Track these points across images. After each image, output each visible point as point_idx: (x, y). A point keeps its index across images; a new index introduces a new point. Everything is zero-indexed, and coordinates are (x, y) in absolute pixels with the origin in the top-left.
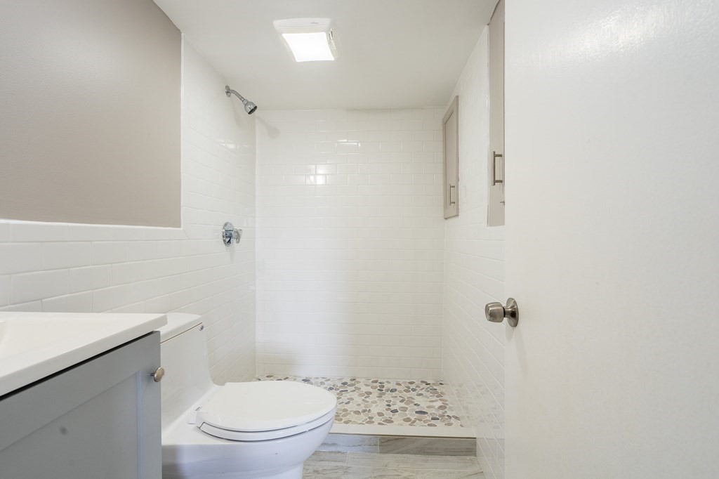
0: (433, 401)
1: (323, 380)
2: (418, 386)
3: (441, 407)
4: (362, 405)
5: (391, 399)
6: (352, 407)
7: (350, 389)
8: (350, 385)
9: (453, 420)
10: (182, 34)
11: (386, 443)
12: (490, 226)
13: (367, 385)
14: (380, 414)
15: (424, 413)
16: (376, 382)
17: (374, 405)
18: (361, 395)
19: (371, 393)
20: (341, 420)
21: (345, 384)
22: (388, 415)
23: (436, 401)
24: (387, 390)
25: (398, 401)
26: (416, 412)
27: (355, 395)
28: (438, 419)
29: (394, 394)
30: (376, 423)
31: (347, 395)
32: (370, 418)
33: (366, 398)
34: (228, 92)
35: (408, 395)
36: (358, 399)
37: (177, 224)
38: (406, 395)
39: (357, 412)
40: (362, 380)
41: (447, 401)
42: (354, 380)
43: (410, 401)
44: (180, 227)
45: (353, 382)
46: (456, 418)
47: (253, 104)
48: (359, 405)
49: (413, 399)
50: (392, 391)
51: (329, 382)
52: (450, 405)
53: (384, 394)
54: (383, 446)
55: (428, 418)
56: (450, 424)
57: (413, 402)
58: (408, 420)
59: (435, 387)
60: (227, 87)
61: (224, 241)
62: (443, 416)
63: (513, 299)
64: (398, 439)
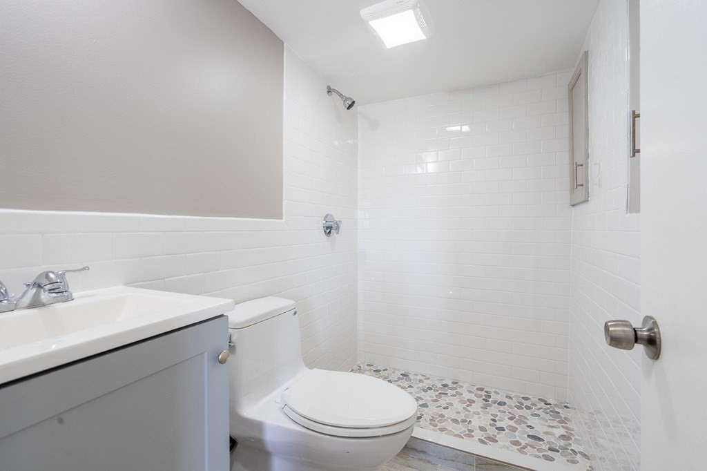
0: (552, 427)
1: (422, 378)
2: (533, 404)
3: (563, 436)
4: (462, 414)
5: (498, 413)
6: (450, 414)
7: (450, 392)
8: (451, 389)
9: (579, 457)
10: (285, 44)
11: (484, 466)
12: (630, 212)
13: (470, 392)
14: (482, 429)
15: (540, 439)
16: (482, 389)
17: (476, 416)
18: (462, 402)
19: (474, 402)
20: (436, 425)
21: (445, 386)
22: (492, 431)
23: (558, 427)
24: (495, 402)
25: (506, 418)
26: (529, 436)
27: (455, 401)
28: (559, 452)
29: (502, 408)
30: (476, 438)
31: (447, 399)
32: (469, 430)
33: (467, 406)
34: (330, 91)
35: (520, 412)
36: (459, 406)
37: (279, 216)
38: (518, 412)
39: (455, 421)
40: (465, 385)
41: (573, 430)
42: (456, 383)
43: (522, 420)
44: (282, 219)
45: (455, 385)
46: (584, 455)
47: (350, 99)
48: (458, 413)
49: (526, 418)
50: (500, 404)
51: (428, 381)
52: (576, 437)
53: (490, 406)
54: (480, 468)
55: (544, 446)
56: (574, 462)
57: (525, 423)
58: (516, 443)
59: (557, 410)
60: (329, 87)
61: (325, 232)
62: (565, 448)
63: (651, 318)
64: (498, 465)
